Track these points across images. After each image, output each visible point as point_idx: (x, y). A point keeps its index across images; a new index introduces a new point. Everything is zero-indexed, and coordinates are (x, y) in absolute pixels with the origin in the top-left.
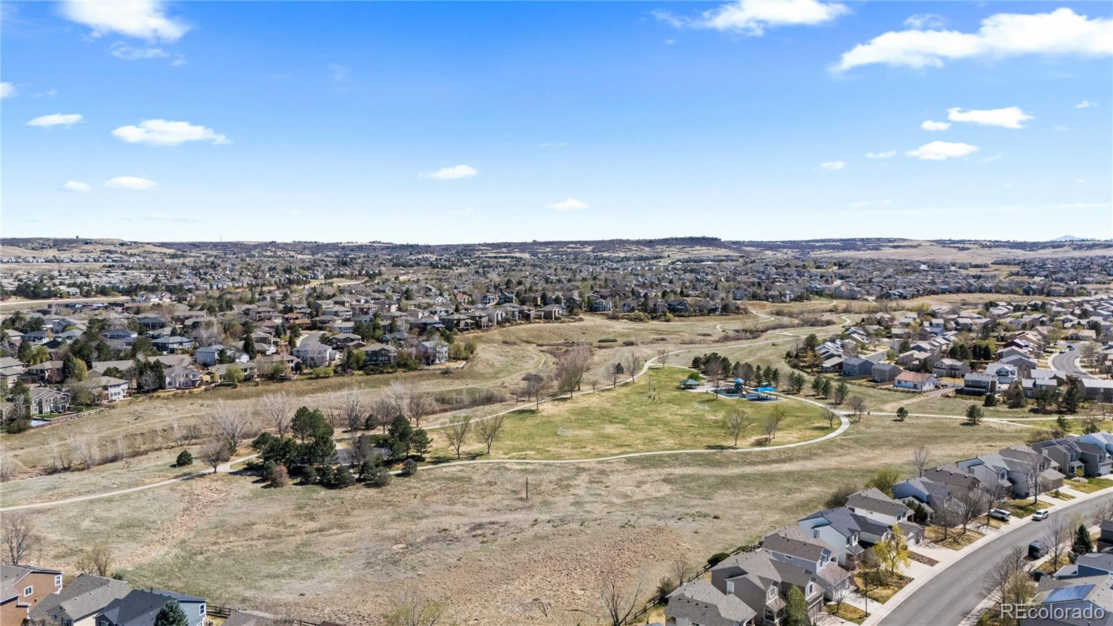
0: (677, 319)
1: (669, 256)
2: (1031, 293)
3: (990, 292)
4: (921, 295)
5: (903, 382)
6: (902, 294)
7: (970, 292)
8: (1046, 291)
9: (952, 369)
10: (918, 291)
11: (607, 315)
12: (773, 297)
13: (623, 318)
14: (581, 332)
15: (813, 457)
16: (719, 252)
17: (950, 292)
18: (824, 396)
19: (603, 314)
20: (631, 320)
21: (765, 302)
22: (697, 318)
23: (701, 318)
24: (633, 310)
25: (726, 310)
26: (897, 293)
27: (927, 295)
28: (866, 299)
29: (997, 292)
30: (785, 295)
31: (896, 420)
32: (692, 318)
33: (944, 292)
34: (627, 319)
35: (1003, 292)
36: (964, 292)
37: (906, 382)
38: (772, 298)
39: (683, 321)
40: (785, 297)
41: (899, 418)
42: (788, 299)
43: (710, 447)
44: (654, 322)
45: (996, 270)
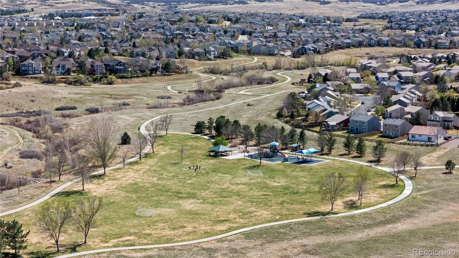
0: (119, 80)
1: (32, 10)
2: (422, 46)
3: (387, 45)
4: (331, 50)
5: (417, 136)
6: (316, 49)
7: (370, 45)
8: (433, 44)
9: (444, 121)
10: (327, 45)
11: (41, 78)
12: (198, 54)
13: (61, 82)
14: (28, 99)
15: (414, 214)
16: (86, 5)
17: (354, 46)
18: (357, 155)
19: (36, 78)
20: (70, 84)
21: (192, 60)
22: (140, 79)
23: (145, 79)
24: (68, 72)
25: (167, 69)
26: (312, 48)
27: (336, 50)
28: (283, 55)
29: (393, 45)
30: (209, 52)
31: (445, 173)
32: (135, 79)
33: (348, 46)
34: (65, 82)
35: (398, 45)
36: (365, 46)
37: (420, 135)
38: (198, 56)
39: (127, 83)
40: (210, 55)
41: (448, 171)
42: (212, 57)
43: (310, 215)
44: (96, 85)
45: (366, 24)
